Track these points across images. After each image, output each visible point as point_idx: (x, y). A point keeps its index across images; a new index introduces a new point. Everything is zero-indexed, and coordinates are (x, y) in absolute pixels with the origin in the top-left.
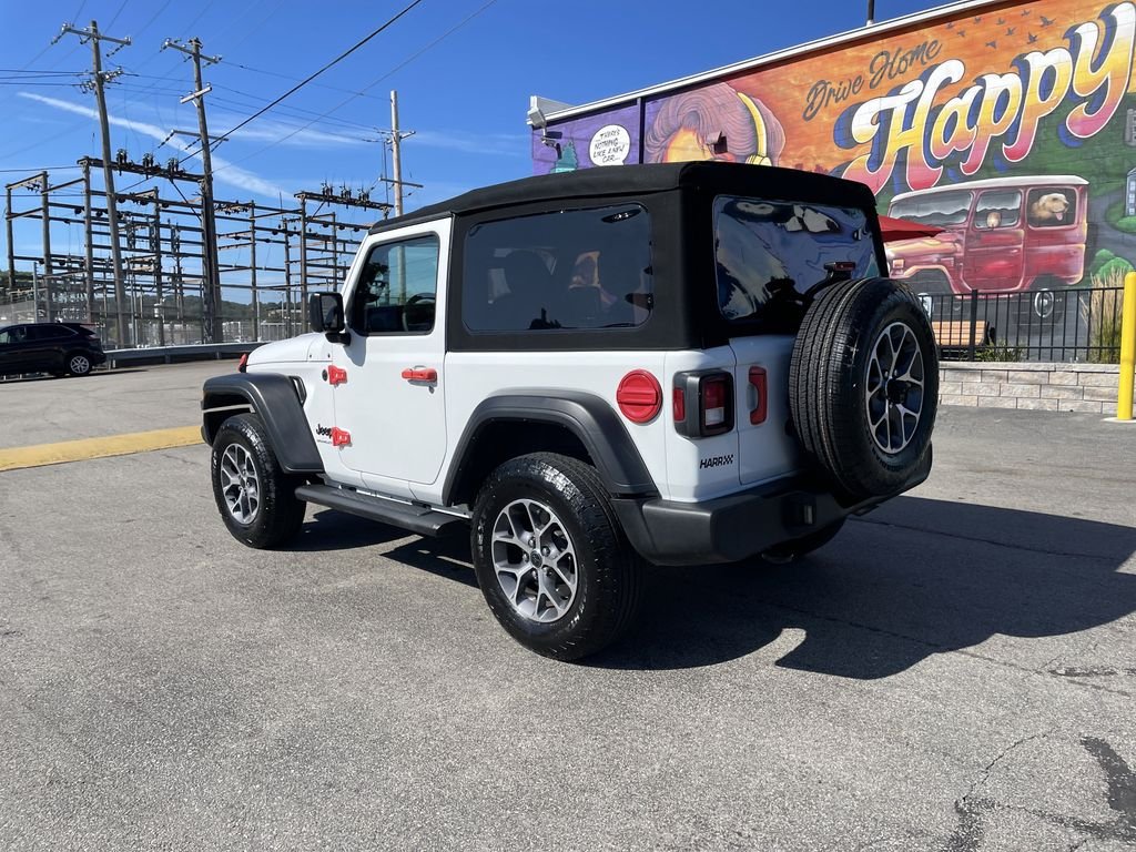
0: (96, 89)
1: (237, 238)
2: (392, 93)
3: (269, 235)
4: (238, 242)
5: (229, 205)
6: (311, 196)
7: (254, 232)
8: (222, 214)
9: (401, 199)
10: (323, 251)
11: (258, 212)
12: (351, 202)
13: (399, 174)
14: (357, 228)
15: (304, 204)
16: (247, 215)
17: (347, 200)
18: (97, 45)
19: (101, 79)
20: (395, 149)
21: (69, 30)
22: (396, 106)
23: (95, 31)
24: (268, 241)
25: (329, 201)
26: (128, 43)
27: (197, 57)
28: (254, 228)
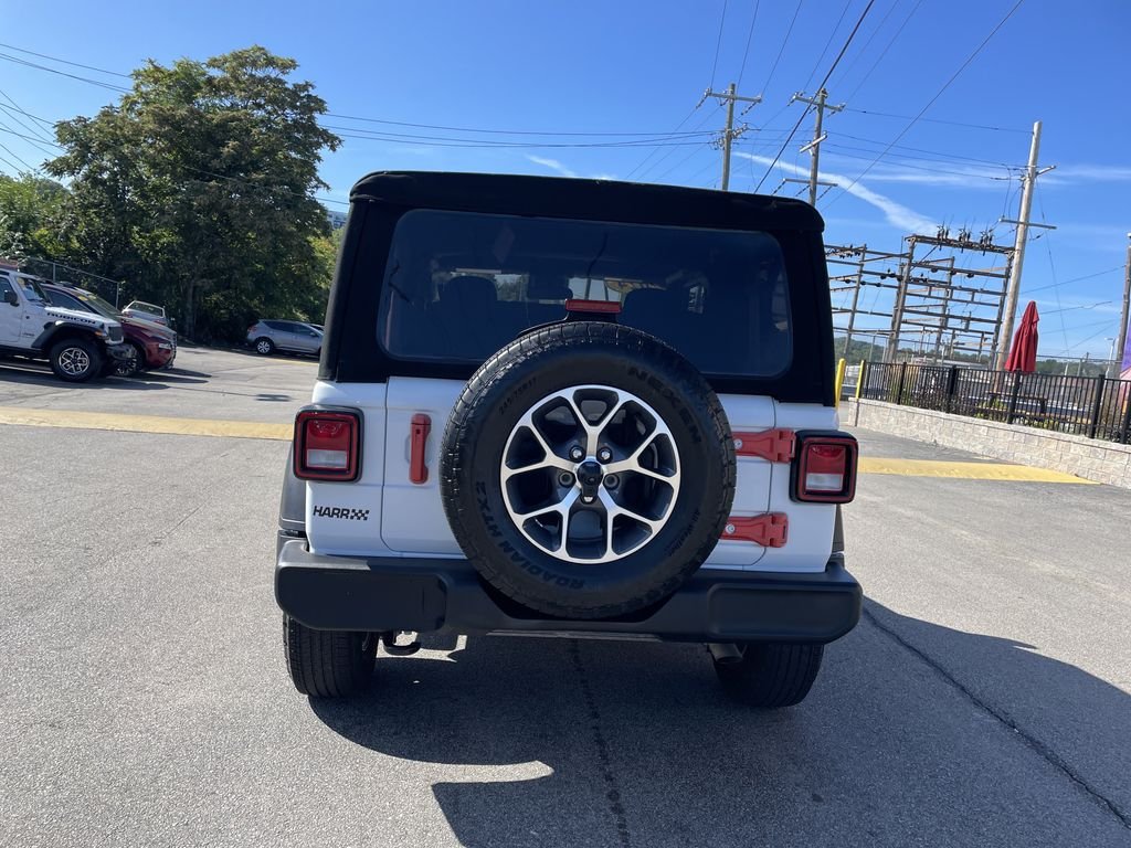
0: (725, 145)
1: (848, 281)
2: (1036, 124)
3: (877, 279)
4: (848, 285)
5: (843, 249)
6: (923, 239)
7: (860, 276)
8: (837, 258)
9: (1024, 242)
10: (925, 297)
11: (868, 256)
12: (969, 246)
13: (1027, 214)
14: (971, 275)
15: (913, 248)
16: (856, 259)
17: (965, 244)
18: (732, 105)
19: (730, 137)
20: (1027, 187)
21: (710, 94)
22: (1037, 140)
23: (732, 93)
24: (878, 285)
25: (941, 244)
26: (759, 101)
27: (821, 107)
28: (861, 271)
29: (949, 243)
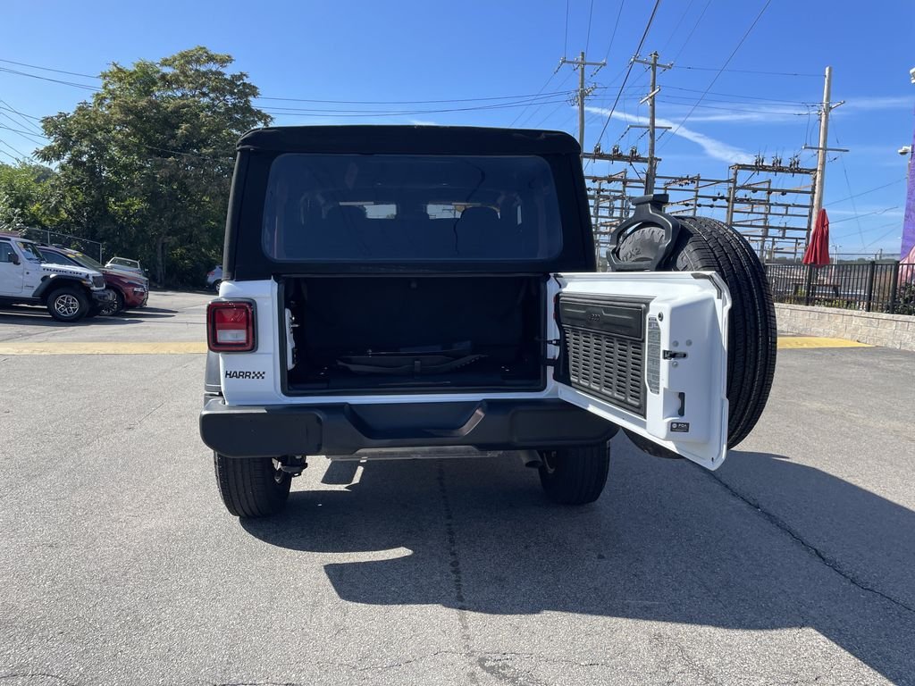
0: (580, 102)
1: (687, 205)
2: (827, 69)
4: (687, 208)
5: (681, 179)
6: (744, 167)
7: (696, 200)
8: (677, 186)
9: (823, 164)
10: (749, 213)
11: (701, 184)
12: (781, 170)
13: (825, 141)
14: (784, 193)
15: (736, 174)
16: (692, 186)
17: (777, 168)
18: (583, 69)
19: (583, 95)
20: (823, 119)
21: (564, 62)
22: (829, 81)
23: (583, 59)
24: (712, 206)
25: (758, 170)
26: (605, 64)
27: (654, 66)
28: (697, 196)
29: (764, 168)
